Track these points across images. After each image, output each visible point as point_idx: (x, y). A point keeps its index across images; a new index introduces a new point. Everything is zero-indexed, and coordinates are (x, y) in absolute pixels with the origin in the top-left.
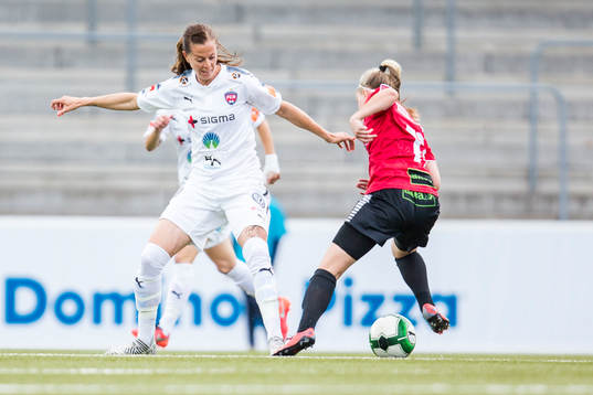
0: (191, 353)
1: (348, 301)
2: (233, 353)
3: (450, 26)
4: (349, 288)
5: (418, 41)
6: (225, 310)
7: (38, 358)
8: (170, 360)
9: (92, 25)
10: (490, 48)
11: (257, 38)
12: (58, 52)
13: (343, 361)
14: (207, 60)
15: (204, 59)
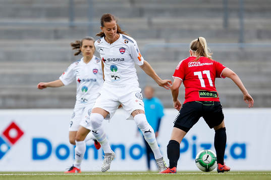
0: (120, 172)
1: (194, 147)
2: (140, 172)
3: (240, 17)
4: (195, 141)
5: (226, 24)
6: (136, 152)
7: (48, 176)
8: (110, 176)
9: (72, 19)
10: (260, 27)
11: (150, 23)
12: (56, 31)
13: (192, 175)
14: (112, 30)
15: (110, 29)
